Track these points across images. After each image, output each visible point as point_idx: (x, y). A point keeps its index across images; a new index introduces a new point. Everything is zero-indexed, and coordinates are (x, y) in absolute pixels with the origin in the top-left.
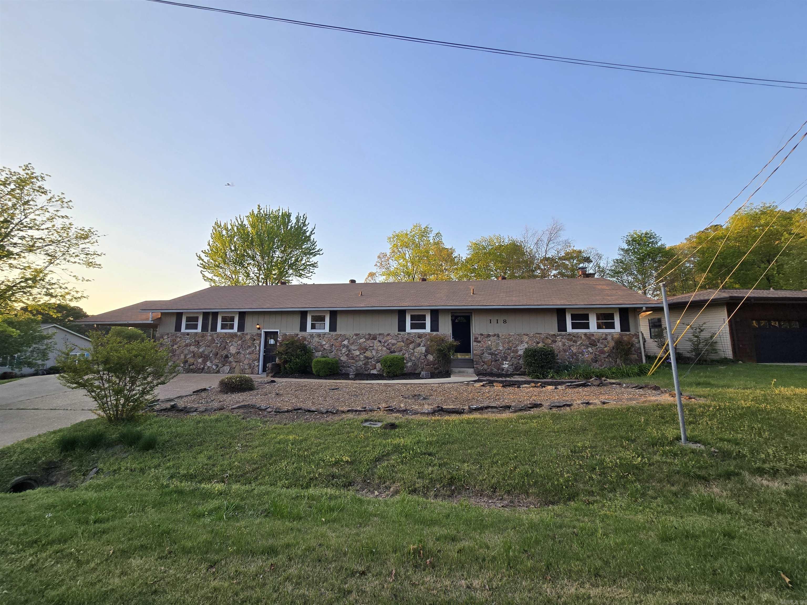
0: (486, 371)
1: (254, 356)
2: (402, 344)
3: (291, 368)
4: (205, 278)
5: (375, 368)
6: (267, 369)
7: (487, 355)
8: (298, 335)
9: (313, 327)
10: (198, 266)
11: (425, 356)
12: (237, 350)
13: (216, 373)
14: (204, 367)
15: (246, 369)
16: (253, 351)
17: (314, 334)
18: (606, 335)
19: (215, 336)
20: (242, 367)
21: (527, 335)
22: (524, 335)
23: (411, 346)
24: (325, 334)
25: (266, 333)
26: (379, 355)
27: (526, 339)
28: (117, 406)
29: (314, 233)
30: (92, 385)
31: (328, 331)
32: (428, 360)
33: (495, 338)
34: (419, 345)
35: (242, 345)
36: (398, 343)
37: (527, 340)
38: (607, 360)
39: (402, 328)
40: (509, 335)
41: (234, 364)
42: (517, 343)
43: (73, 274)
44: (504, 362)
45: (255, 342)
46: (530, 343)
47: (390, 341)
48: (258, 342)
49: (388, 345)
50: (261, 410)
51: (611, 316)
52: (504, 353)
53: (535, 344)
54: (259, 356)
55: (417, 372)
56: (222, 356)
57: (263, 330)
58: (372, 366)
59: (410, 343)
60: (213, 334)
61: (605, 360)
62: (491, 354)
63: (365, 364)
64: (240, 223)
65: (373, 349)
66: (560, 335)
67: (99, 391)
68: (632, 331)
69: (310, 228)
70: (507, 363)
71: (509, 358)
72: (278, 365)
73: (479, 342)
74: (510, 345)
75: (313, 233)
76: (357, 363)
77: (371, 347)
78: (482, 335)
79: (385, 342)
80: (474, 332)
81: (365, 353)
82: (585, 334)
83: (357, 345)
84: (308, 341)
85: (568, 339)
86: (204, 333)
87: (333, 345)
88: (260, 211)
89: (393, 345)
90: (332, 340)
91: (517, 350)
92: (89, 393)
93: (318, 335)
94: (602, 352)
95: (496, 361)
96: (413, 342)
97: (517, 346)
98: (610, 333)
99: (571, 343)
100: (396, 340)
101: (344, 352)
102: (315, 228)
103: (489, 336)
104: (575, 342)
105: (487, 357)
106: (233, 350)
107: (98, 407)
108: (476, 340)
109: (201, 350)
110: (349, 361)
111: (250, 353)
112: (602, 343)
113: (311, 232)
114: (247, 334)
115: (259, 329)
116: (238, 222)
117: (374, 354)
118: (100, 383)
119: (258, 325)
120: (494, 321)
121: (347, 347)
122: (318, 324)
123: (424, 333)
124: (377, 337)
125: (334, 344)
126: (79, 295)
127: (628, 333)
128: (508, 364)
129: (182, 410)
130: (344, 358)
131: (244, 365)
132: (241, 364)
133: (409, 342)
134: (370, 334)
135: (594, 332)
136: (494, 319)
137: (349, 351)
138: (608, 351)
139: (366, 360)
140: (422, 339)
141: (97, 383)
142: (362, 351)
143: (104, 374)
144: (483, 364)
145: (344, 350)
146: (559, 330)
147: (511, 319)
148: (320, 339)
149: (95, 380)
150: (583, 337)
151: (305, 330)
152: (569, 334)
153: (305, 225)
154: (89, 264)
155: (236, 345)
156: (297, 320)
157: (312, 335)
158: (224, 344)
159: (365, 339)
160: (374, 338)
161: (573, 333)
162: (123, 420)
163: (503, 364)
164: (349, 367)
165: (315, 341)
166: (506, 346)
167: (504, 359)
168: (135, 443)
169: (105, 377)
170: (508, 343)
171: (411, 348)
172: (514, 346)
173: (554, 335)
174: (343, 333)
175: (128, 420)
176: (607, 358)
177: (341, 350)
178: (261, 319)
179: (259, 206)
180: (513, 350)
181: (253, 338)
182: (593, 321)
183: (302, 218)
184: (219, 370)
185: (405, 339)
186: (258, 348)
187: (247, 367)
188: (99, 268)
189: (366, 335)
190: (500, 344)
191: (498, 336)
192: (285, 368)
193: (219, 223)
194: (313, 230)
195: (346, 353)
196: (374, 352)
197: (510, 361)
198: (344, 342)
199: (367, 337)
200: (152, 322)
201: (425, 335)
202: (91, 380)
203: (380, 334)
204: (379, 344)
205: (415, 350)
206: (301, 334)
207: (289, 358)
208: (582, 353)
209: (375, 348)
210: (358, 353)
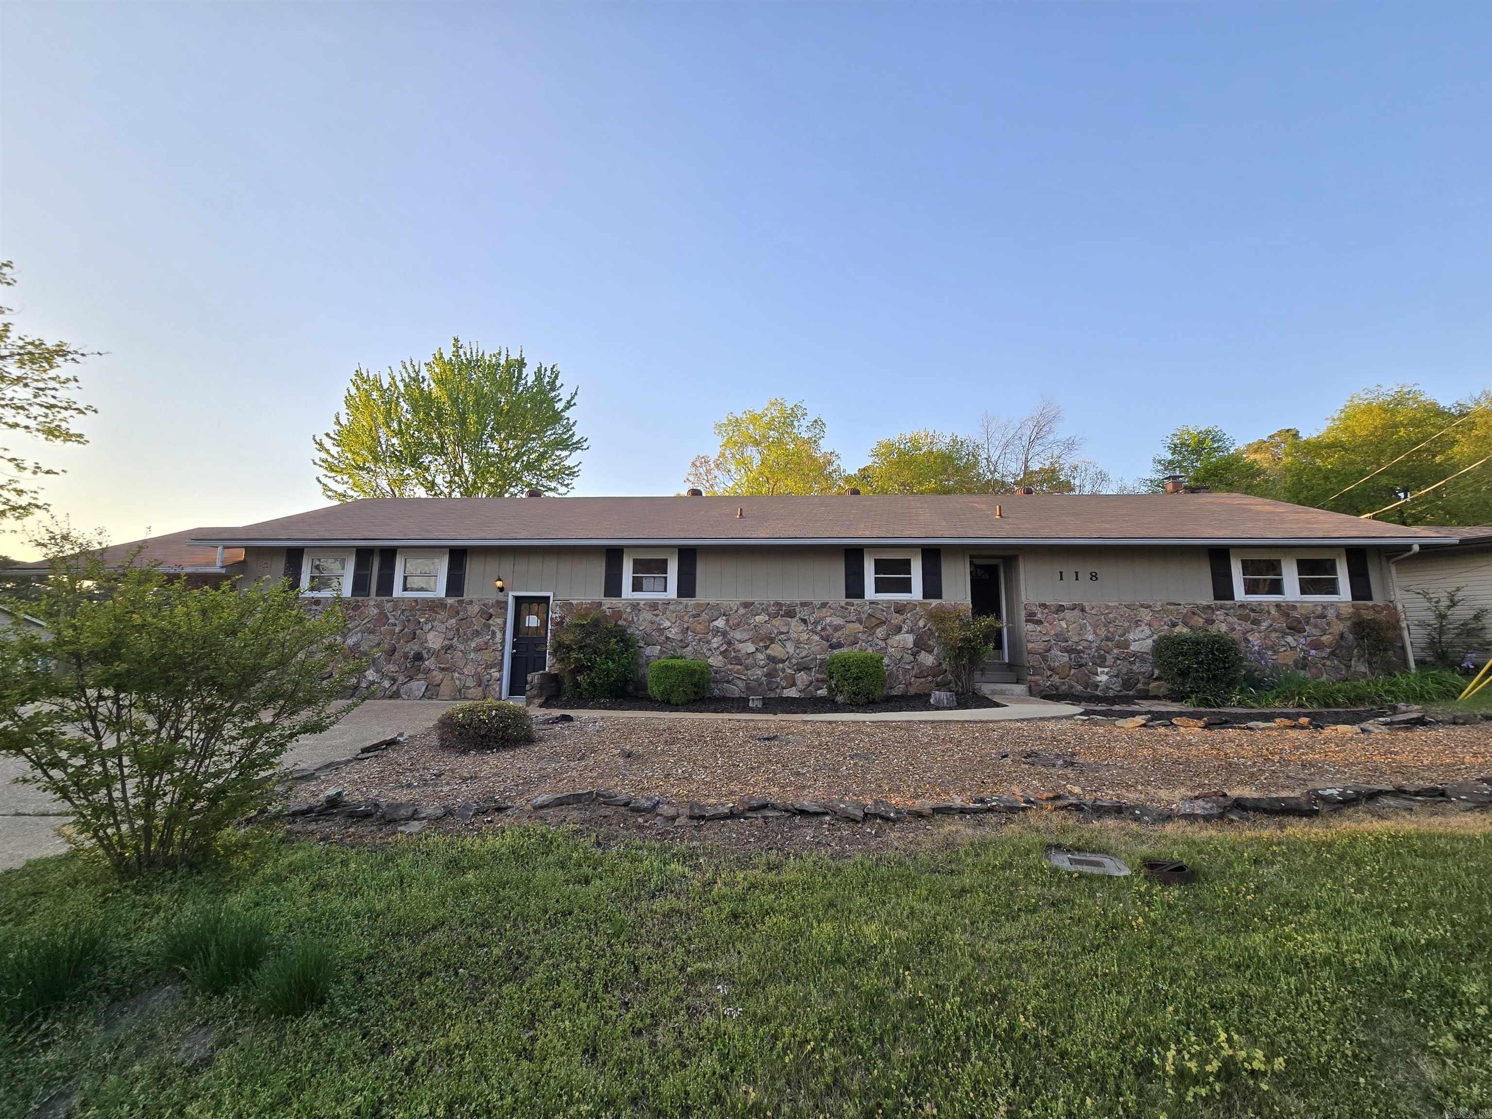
0: (1057, 689)
1: (488, 656)
2: (859, 627)
3: (592, 683)
4: (330, 493)
5: (794, 684)
6: (528, 687)
7: (1059, 653)
8: (600, 604)
9: (637, 586)
10: (315, 464)
11: (914, 655)
12: (447, 642)
13: (391, 697)
14: (359, 682)
15: (469, 688)
16: (486, 643)
17: (643, 602)
18: (1324, 607)
19: (388, 606)
20: (457, 682)
21: (1148, 607)
22: (1142, 606)
23: (880, 632)
24: (668, 603)
25: (517, 599)
26: (804, 654)
27: (1146, 615)
28: (147, 811)
29: (575, 404)
30: (51, 741)
31: (675, 596)
32: (920, 665)
33: (1077, 612)
34: (899, 629)
35: (458, 630)
36: (851, 625)
37: (1148, 618)
38: (1328, 663)
39: (855, 589)
40: (1107, 607)
41: (438, 676)
42: (1127, 624)
43: (9, 455)
44: (1099, 670)
45: (491, 622)
46: (1156, 624)
47: (828, 620)
48: (499, 621)
49: (823, 629)
50: (638, 810)
51: (1329, 567)
52: (1099, 648)
53: (1166, 627)
54: (503, 655)
55: (894, 693)
56: (406, 656)
57: (511, 594)
58: (785, 678)
59: (877, 626)
60: (382, 602)
61: (1324, 665)
62: (1069, 651)
63: (768, 675)
64: (413, 375)
65: (788, 639)
66: (1222, 607)
67: (79, 761)
68: (1378, 599)
69: (564, 394)
70: (1106, 670)
71: (1110, 659)
72: (554, 679)
73: (1039, 622)
74: (1111, 630)
75: (572, 403)
76: (749, 672)
77: (783, 633)
78: (1043, 606)
79: (816, 623)
80: (1023, 598)
81: (767, 647)
82: (1278, 606)
83: (748, 630)
84: (625, 620)
85: (1242, 618)
86: (360, 599)
87: (687, 629)
88: (458, 352)
89: (837, 628)
90: (686, 618)
91: (1126, 640)
92: (38, 773)
93: (651, 606)
94: (1317, 645)
95: (1081, 666)
96: (884, 623)
97: (1127, 631)
98: (1332, 604)
99: (1248, 625)
100: (843, 617)
101: (715, 645)
102: (576, 394)
103: (1061, 609)
104: (1256, 622)
105: (1060, 658)
106: (434, 640)
107: (75, 823)
108: (1031, 618)
109: (350, 642)
110: (730, 667)
111: (478, 650)
112: (1316, 626)
113: (569, 402)
114: (471, 602)
115: (501, 589)
116: (407, 371)
117: (791, 651)
118: (85, 730)
119: (500, 580)
120: (1069, 574)
121: (724, 634)
122: (648, 579)
123: (909, 603)
124: (798, 609)
125: (692, 627)
126: (24, 501)
127: (1370, 603)
128: (1107, 674)
129: (367, 815)
130: (716, 661)
131: (463, 677)
132: (456, 675)
133: (875, 622)
134: (778, 604)
135: (1296, 602)
136: (1069, 570)
137: (729, 643)
138: (1331, 643)
139: (772, 665)
140: (905, 617)
141: (72, 732)
142: (761, 644)
143: (100, 698)
144: (1049, 673)
145: (716, 642)
146: (1216, 598)
147: (1108, 571)
148: (657, 615)
149: (67, 720)
150: (1273, 611)
151: (619, 594)
152: (1242, 606)
153: (553, 389)
154: (52, 432)
155: (442, 628)
156: (598, 570)
157: (635, 606)
158: (412, 626)
159: (769, 615)
160: (790, 614)
161: (1250, 603)
162: (171, 864)
163: (1097, 674)
164: (728, 682)
165: (644, 620)
166: (1102, 632)
167: (1098, 661)
168: (236, 980)
169: (103, 709)
170: (1105, 626)
171: (880, 636)
172: (1120, 632)
173: (1209, 607)
174: (712, 601)
175: (191, 866)
176: (1327, 658)
177: (708, 642)
178: (506, 566)
179: (456, 340)
180: (1119, 641)
181: (487, 613)
182: (1290, 577)
183: (548, 373)
184: (398, 690)
185: (864, 616)
186: (499, 635)
187: (470, 683)
188: (79, 442)
189: (769, 605)
190: (1089, 628)
191: (1083, 610)
192: (577, 685)
193: (365, 375)
194: (573, 398)
195: (722, 650)
196: (790, 648)
197: (1110, 667)
198: (716, 623)
199: (772, 609)
200: (223, 571)
201: (912, 606)
202: (50, 721)
203: (803, 604)
204: (802, 627)
205: (888, 641)
206: (609, 603)
207: (589, 660)
208: (1273, 648)
209: (793, 635)
210: (751, 648)
